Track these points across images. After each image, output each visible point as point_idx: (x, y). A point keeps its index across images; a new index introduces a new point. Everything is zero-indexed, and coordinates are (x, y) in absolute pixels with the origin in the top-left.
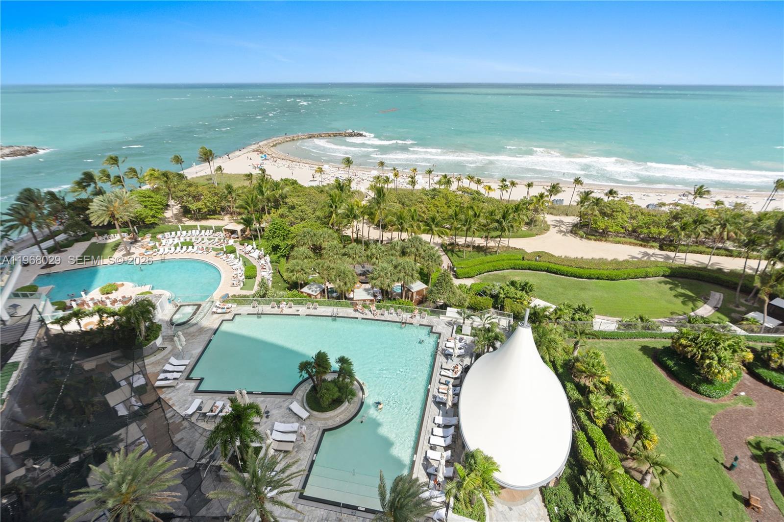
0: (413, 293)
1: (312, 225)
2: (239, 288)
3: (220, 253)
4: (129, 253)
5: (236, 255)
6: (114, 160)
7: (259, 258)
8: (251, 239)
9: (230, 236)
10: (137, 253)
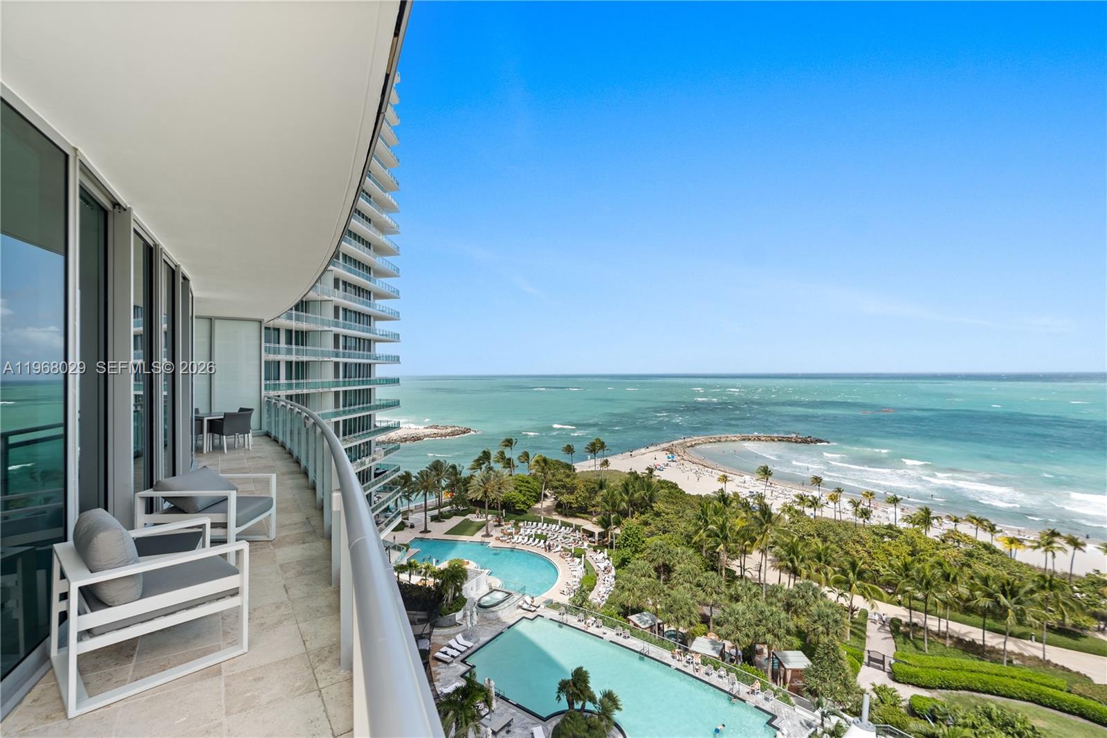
0: (785, 669)
2: (567, 597)
3: (568, 555)
4: (488, 535)
5: (582, 560)
6: (509, 443)
7: (605, 570)
8: (607, 547)
9: (587, 538)
10: (495, 536)
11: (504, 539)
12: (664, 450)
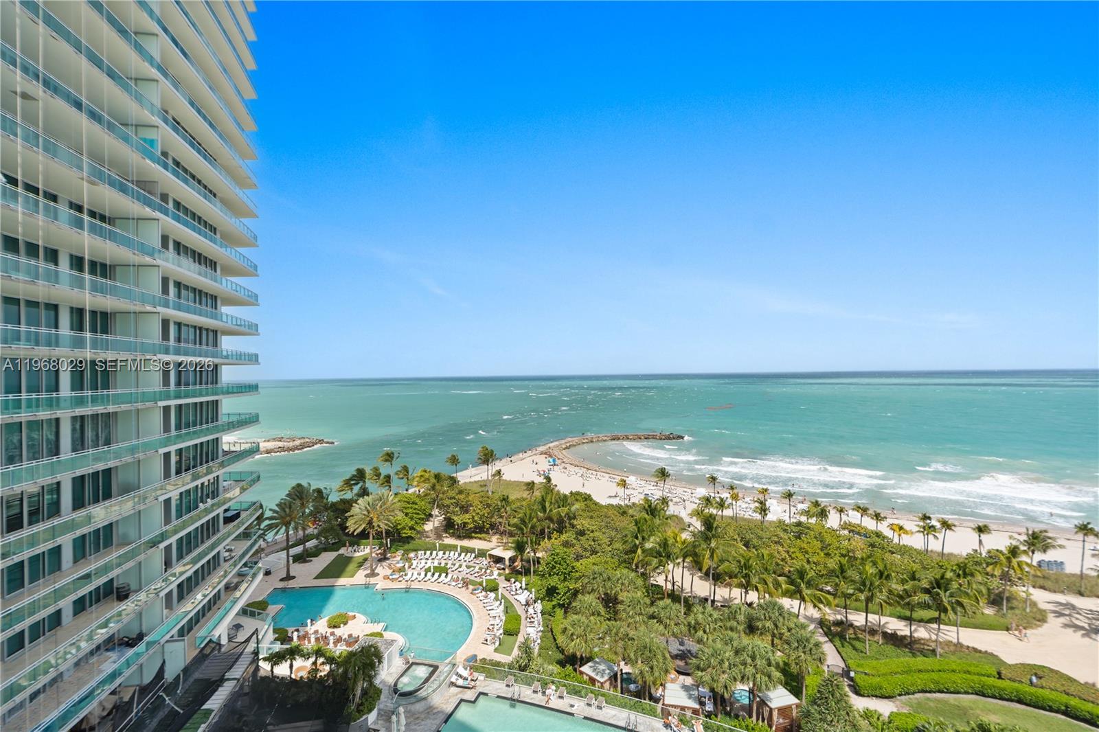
0: (771, 709)
1: (606, 562)
2: (492, 648)
3: (478, 589)
4: (373, 574)
5: (497, 595)
6: (389, 457)
7: (527, 604)
8: (520, 573)
9: (494, 565)
10: (381, 575)
11: (394, 577)
12: (542, 453)
